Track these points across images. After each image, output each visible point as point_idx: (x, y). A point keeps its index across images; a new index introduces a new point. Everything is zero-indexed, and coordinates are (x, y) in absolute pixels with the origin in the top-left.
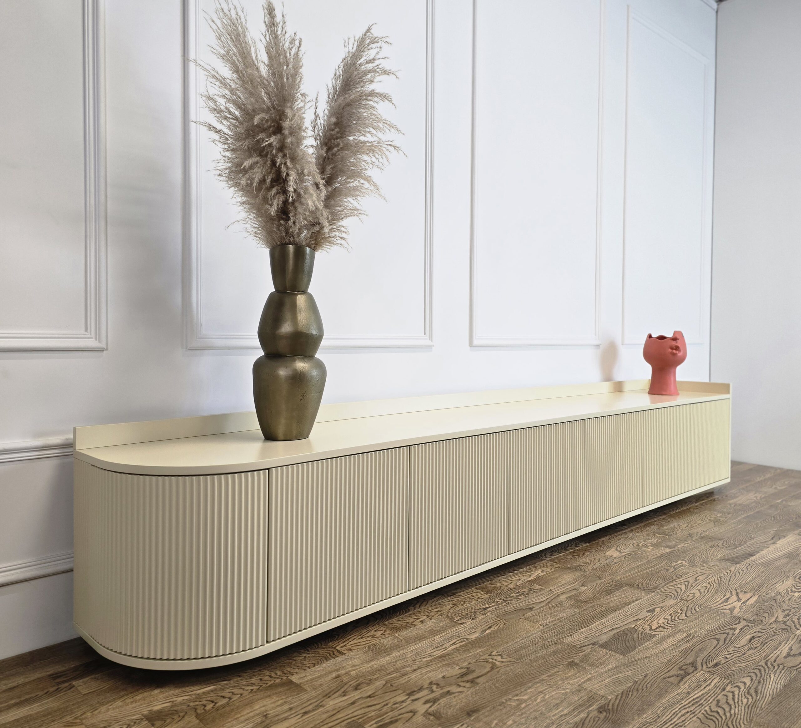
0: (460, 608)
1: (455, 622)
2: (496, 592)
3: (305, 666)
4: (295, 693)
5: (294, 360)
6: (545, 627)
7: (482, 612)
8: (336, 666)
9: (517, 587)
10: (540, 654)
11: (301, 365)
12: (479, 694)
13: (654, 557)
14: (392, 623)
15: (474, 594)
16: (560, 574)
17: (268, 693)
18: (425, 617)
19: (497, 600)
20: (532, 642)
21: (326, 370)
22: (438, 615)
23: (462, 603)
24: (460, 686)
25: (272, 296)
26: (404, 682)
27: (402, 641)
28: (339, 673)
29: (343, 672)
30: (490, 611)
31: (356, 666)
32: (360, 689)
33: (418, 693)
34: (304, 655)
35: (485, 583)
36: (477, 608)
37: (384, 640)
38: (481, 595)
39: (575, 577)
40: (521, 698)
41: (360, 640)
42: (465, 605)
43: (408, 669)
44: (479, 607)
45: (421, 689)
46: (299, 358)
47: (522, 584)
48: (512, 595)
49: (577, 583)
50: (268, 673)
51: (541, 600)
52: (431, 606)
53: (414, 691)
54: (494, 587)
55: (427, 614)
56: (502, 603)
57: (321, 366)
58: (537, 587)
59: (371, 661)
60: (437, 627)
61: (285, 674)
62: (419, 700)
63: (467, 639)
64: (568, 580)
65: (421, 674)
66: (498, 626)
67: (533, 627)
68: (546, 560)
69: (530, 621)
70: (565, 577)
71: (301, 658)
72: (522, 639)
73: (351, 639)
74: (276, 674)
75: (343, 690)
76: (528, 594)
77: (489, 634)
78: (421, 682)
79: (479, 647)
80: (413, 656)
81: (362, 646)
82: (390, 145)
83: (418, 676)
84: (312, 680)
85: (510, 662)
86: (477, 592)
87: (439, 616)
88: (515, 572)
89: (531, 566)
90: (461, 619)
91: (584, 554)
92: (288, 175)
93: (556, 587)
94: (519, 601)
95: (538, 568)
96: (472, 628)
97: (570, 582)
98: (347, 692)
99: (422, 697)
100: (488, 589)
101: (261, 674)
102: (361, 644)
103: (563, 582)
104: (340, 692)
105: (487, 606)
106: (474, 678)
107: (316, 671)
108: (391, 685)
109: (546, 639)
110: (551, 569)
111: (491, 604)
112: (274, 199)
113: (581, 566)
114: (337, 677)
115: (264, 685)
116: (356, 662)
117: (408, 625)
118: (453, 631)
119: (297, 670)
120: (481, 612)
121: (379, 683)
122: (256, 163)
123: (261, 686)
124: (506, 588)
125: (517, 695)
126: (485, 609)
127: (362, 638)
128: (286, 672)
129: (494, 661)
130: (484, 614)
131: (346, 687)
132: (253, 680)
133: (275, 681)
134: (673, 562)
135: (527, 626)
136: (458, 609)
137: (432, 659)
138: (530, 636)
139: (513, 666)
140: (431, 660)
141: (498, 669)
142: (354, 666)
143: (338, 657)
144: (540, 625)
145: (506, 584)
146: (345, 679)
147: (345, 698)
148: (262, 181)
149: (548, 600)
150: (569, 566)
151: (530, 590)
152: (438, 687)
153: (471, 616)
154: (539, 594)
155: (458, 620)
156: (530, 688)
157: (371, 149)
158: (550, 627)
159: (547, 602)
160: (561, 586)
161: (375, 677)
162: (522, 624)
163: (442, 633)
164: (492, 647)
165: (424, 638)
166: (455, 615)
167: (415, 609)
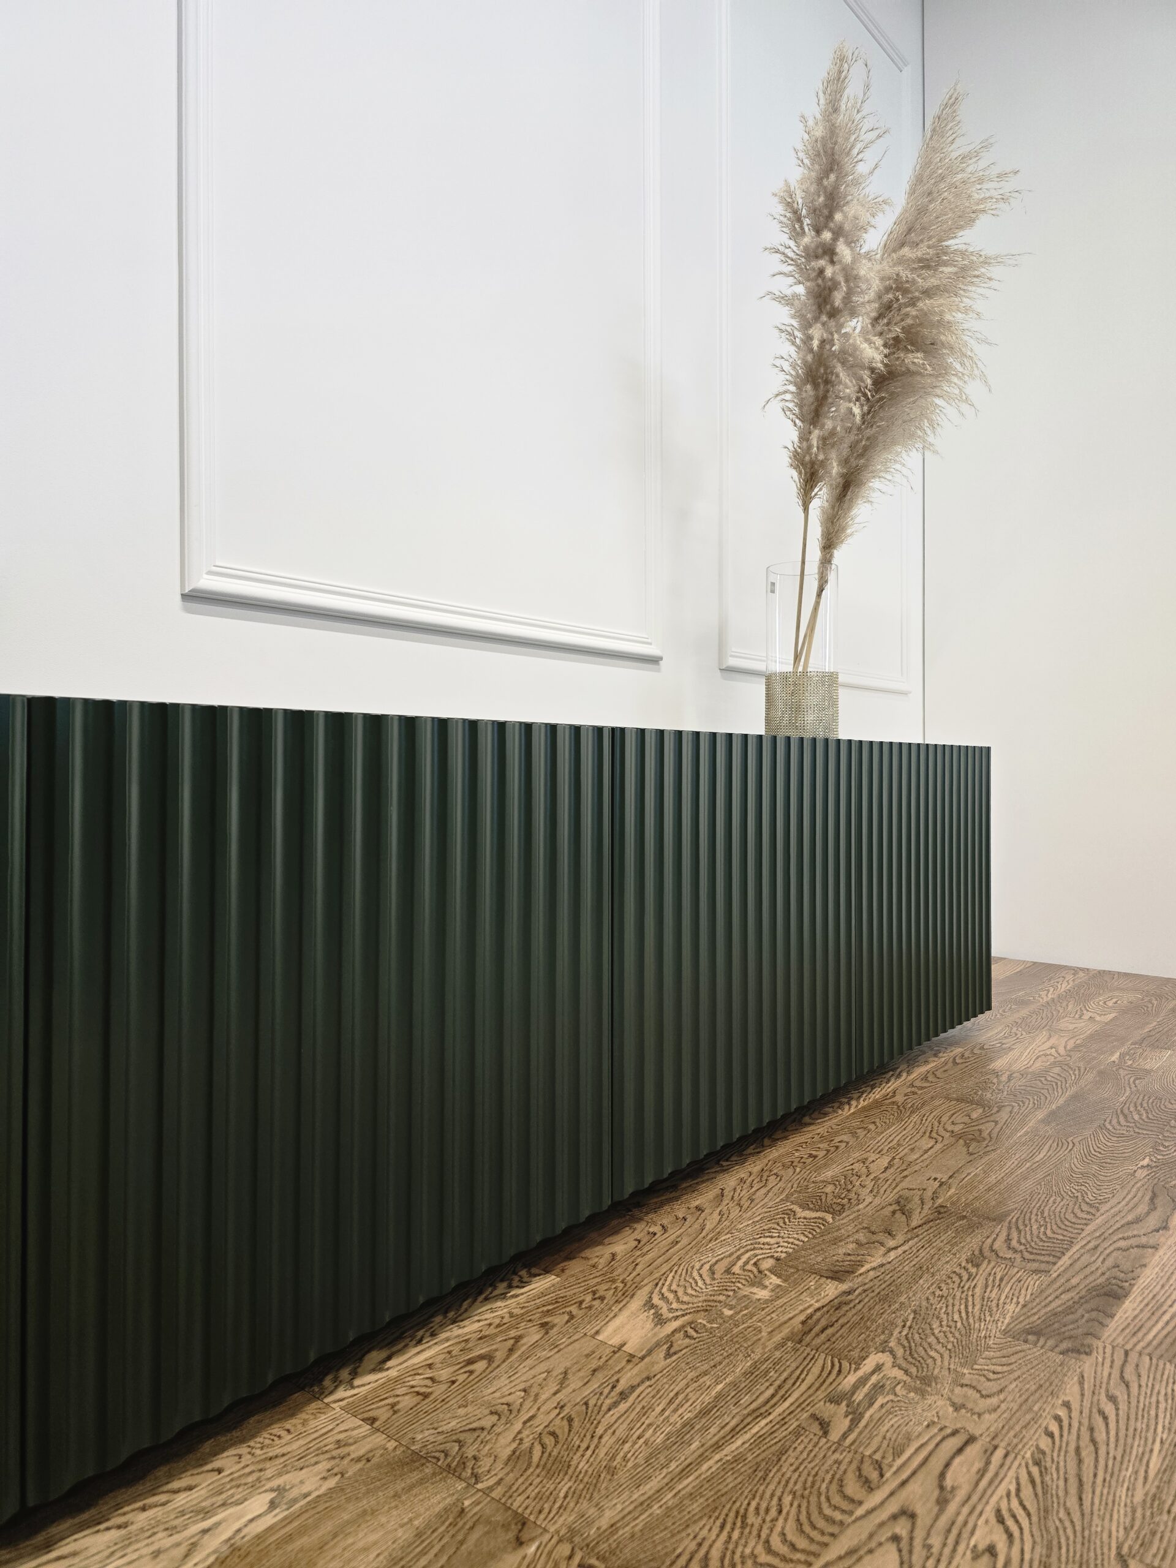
13: (778, 1338)
134: (846, 1364)
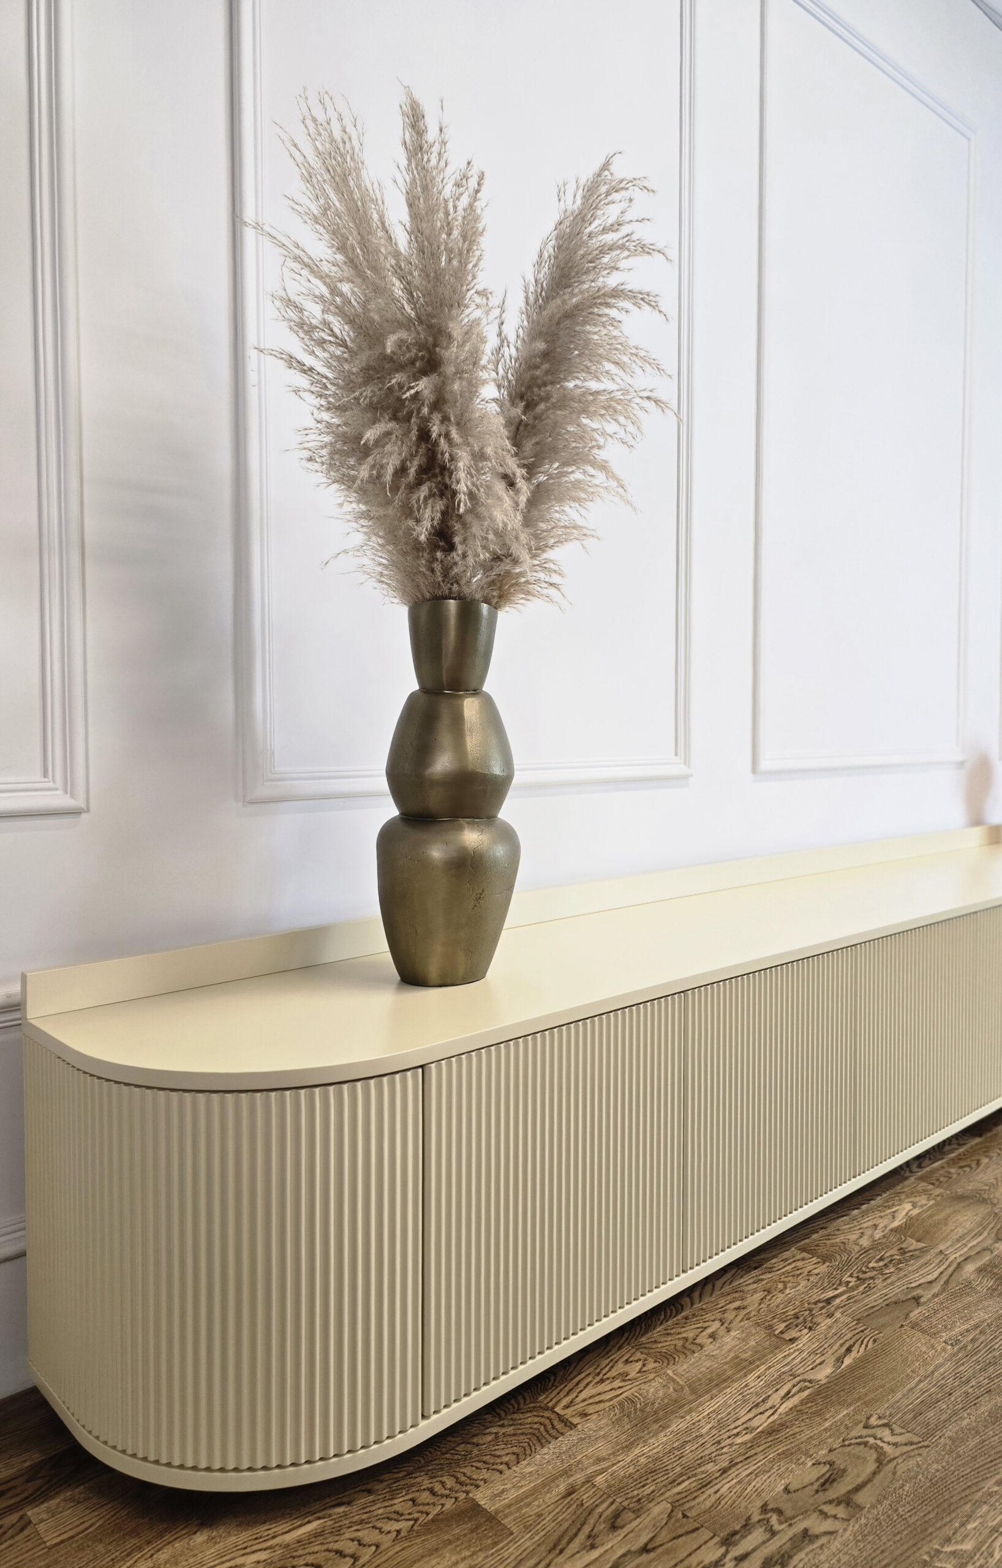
0: (779, 1300)
1: (777, 1337)
2: (838, 1257)
3: (499, 1461)
4: (489, 1541)
5: (461, 828)
6: (956, 1348)
7: (824, 1311)
8: (562, 1462)
9: (875, 1246)
10: (965, 1422)
11: (472, 837)
12: (870, 1538)
14: (655, 1342)
15: (800, 1264)
16: (948, 1211)
17: (433, 1541)
18: (717, 1324)
19: (846, 1278)
20: (941, 1387)
21: (519, 844)
22: (739, 1318)
23: (780, 1286)
24: (825, 1515)
25: (412, 698)
26: (708, 1504)
27: (683, 1388)
28: (571, 1480)
29: (578, 1477)
30: (838, 1308)
31: (604, 1459)
32: (622, 1527)
33: (743, 1537)
34: (494, 1430)
35: (814, 1236)
36: (812, 1301)
37: (645, 1387)
38: (811, 1264)
39: (978, 1219)
40: (959, 1547)
41: (601, 1388)
42: (788, 1291)
43: (710, 1467)
44: (815, 1298)
45: (747, 1526)
46: (468, 823)
47: (884, 1237)
48: (871, 1265)
49: (985, 1234)
50: (426, 1484)
51: (930, 1278)
52: (723, 1295)
53: (735, 1533)
54: (832, 1245)
55: (719, 1316)
56: (857, 1287)
57: (508, 836)
58: (913, 1244)
59: (628, 1447)
60: (745, 1351)
61: (462, 1484)
62: (750, 1558)
63: (810, 1381)
64: (968, 1225)
65: (739, 1482)
66: (863, 1346)
67: (933, 1347)
68: (912, 1179)
69: (923, 1331)
70: (960, 1218)
71: (490, 1438)
72: (920, 1381)
73: (581, 1385)
74: (443, 1483)
75: (586, 1530)
76: (900, 1262)
77: (852, 1368)
78: (744, 1504)
79: (843, 1404)
80: (714, 1432)
81: (608, 1404)
82: (648, 398)
83: (734, 1487)
84: (519, 1500)
85: (911, 1443)
86: (803, 1259)
87: (742, 1320)
88: (864, 1207)
89: (888, 1193)
90: (788, 1328)
91: (978, 1163)
92: (452, 458)
93: (949, 1243)
94: (889, 1281)
95: (903, 1196)
96: (814, 1352)
97: (971, 1231)
98: (596, 1537)
99: (754, 1550)
100: (822, 1250)
101: (413, 1485)
102: (602, 1397)
103: (960, 1231)
104: (582, 1536)
105: (831, 1294)
106: (849, 1492)
107: (523, 1477)
108: (685, 1516)
109: (968, 1381)
110: (929, 1200)
111: (836, 1289)
112: (425, 508)
113: (983, 1193)
114: (571, 1491)
115: (422, 1518)
116: (602, 1448)
117: (687, 1345)
118: (779, 1362)
119: (484, 1474)
120: (822, 1308)
121: (659, 1509)
122: (388, 434)
123: (416, 1520)
124: (857, 1248)
125: (948, 1540)
126: (828, 1301)
127: (602, 1381)
128: (463, 1479)
129: (879, 1442)
130: (830, 1316)
131: (592, 1521)
132: (400, 1504)
133: (443, 1505)
135: (919, 1345)
136: (776, 1303)
137: (754, 1438)
138: (933, 1372)
139: (920, 1455)
140: (752, 1441)
141: (892, 1465)
142: (599, 1460)
143: (562, 1434)
144: (945, 1342)
145: (853, 1237)
146: (586, 1497)
147: (595, 1554)
148: (402, 471)
149: (944, 1278)
150: (960, 1191)
151: (903, 1252)
152: (782, 1518)
153: (805, 1321)
154: (922, 1261)
155: (782, 1332)
156: (969, 1517)
157: (611, 407)
158: (965, 1347)
159: (942, 1282)
160: (958, 1240)
161: (648, 1490)
162: (908, 1340)
163: (758, 1366)
164: (866, 1404)
165: (725, 1380)
166: (773, 1318)
167: (692, 1304)
